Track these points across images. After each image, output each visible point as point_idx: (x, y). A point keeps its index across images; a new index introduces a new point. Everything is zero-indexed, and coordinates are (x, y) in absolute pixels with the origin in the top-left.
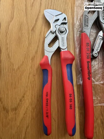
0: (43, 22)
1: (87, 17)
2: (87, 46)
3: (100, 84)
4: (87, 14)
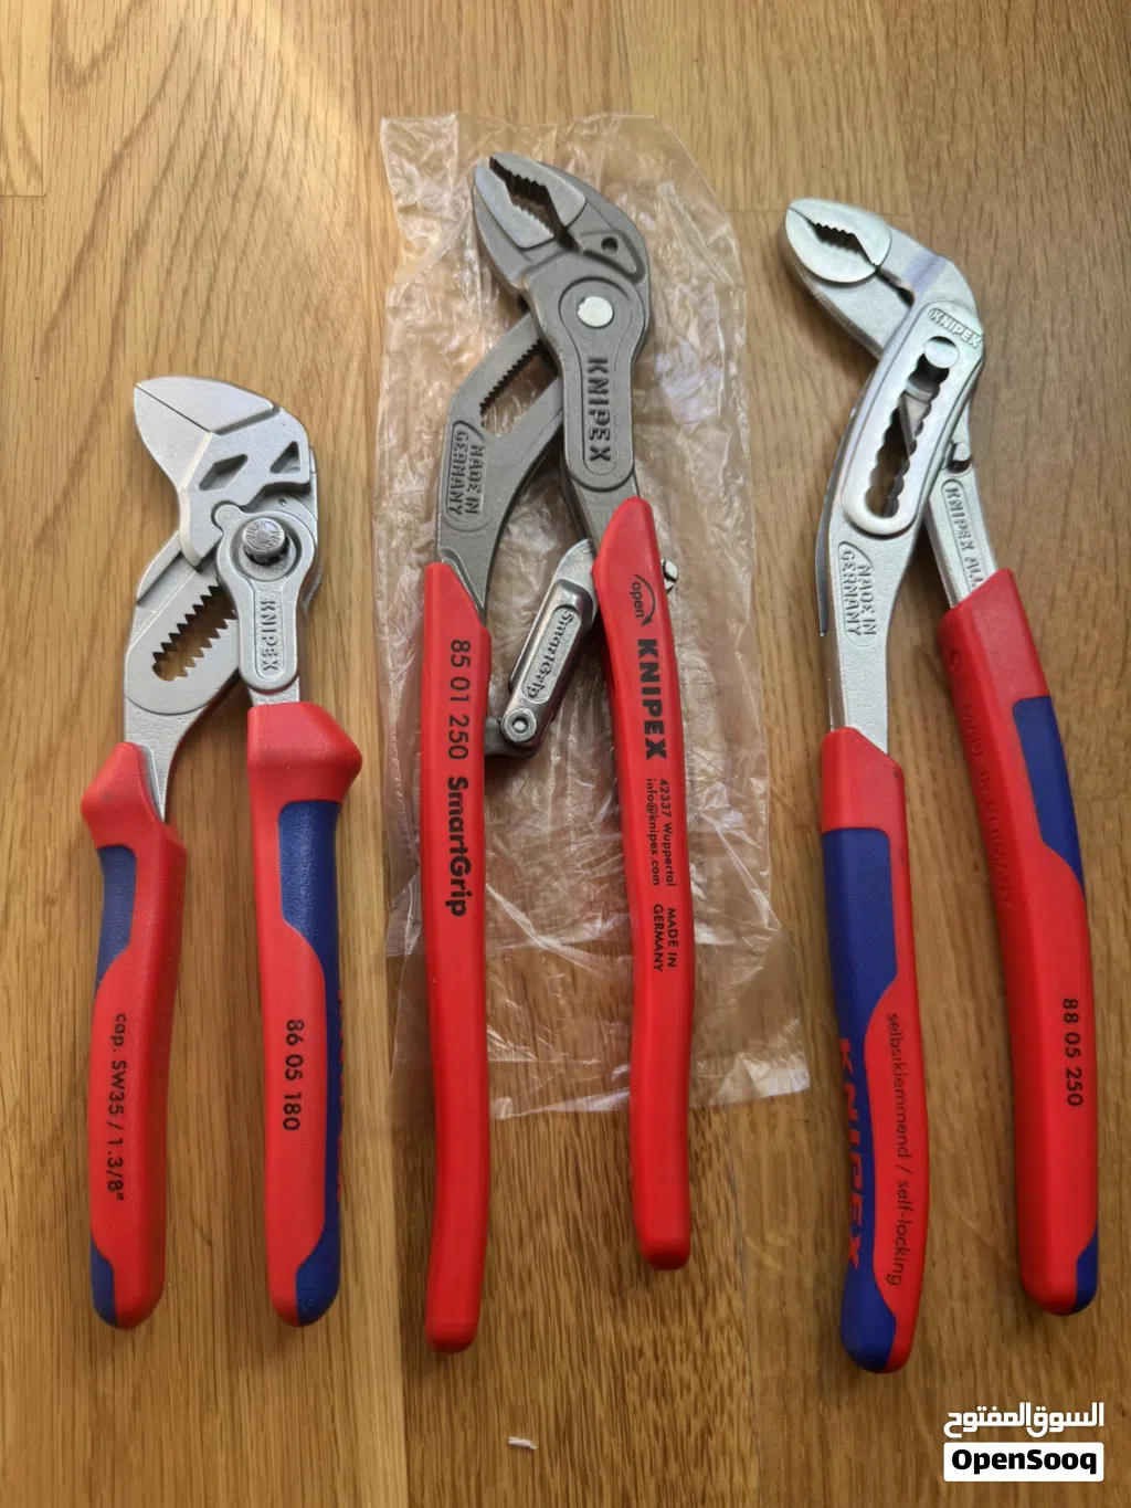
1: (474, 439)
4: (473, 415)
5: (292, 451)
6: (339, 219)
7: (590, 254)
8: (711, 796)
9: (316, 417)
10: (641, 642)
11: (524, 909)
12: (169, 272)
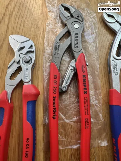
0: (8, 49)
1: (58, 44)
2: (55, 78)
3: (72, 122)
4: (58, 41)
5: (32, 46)
6: (40, 13)
7: (75, 18)
8: (93, 98)
9: (36, 41)
10: (83, 75)
11: (64, 116)
12: (15, 20)
